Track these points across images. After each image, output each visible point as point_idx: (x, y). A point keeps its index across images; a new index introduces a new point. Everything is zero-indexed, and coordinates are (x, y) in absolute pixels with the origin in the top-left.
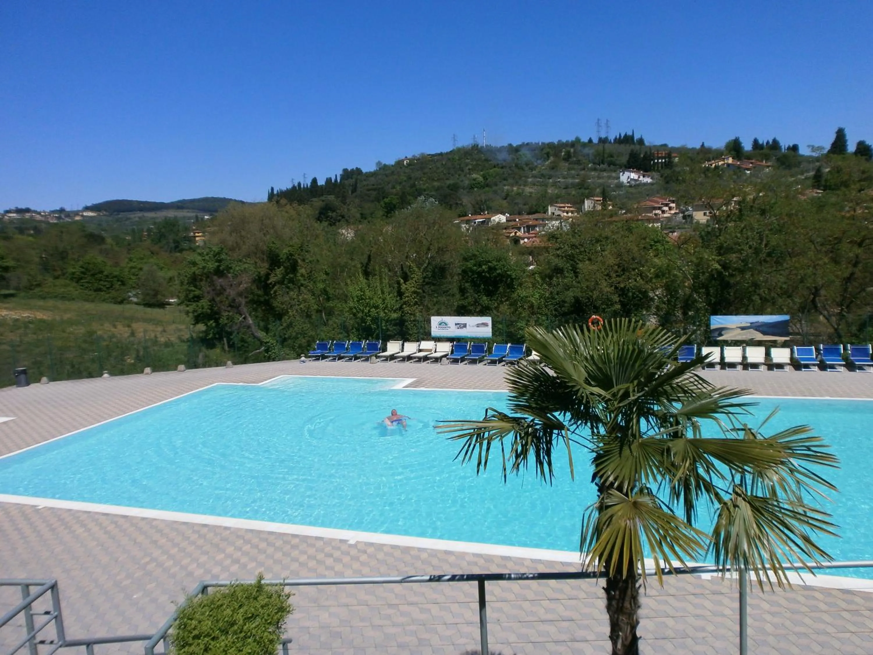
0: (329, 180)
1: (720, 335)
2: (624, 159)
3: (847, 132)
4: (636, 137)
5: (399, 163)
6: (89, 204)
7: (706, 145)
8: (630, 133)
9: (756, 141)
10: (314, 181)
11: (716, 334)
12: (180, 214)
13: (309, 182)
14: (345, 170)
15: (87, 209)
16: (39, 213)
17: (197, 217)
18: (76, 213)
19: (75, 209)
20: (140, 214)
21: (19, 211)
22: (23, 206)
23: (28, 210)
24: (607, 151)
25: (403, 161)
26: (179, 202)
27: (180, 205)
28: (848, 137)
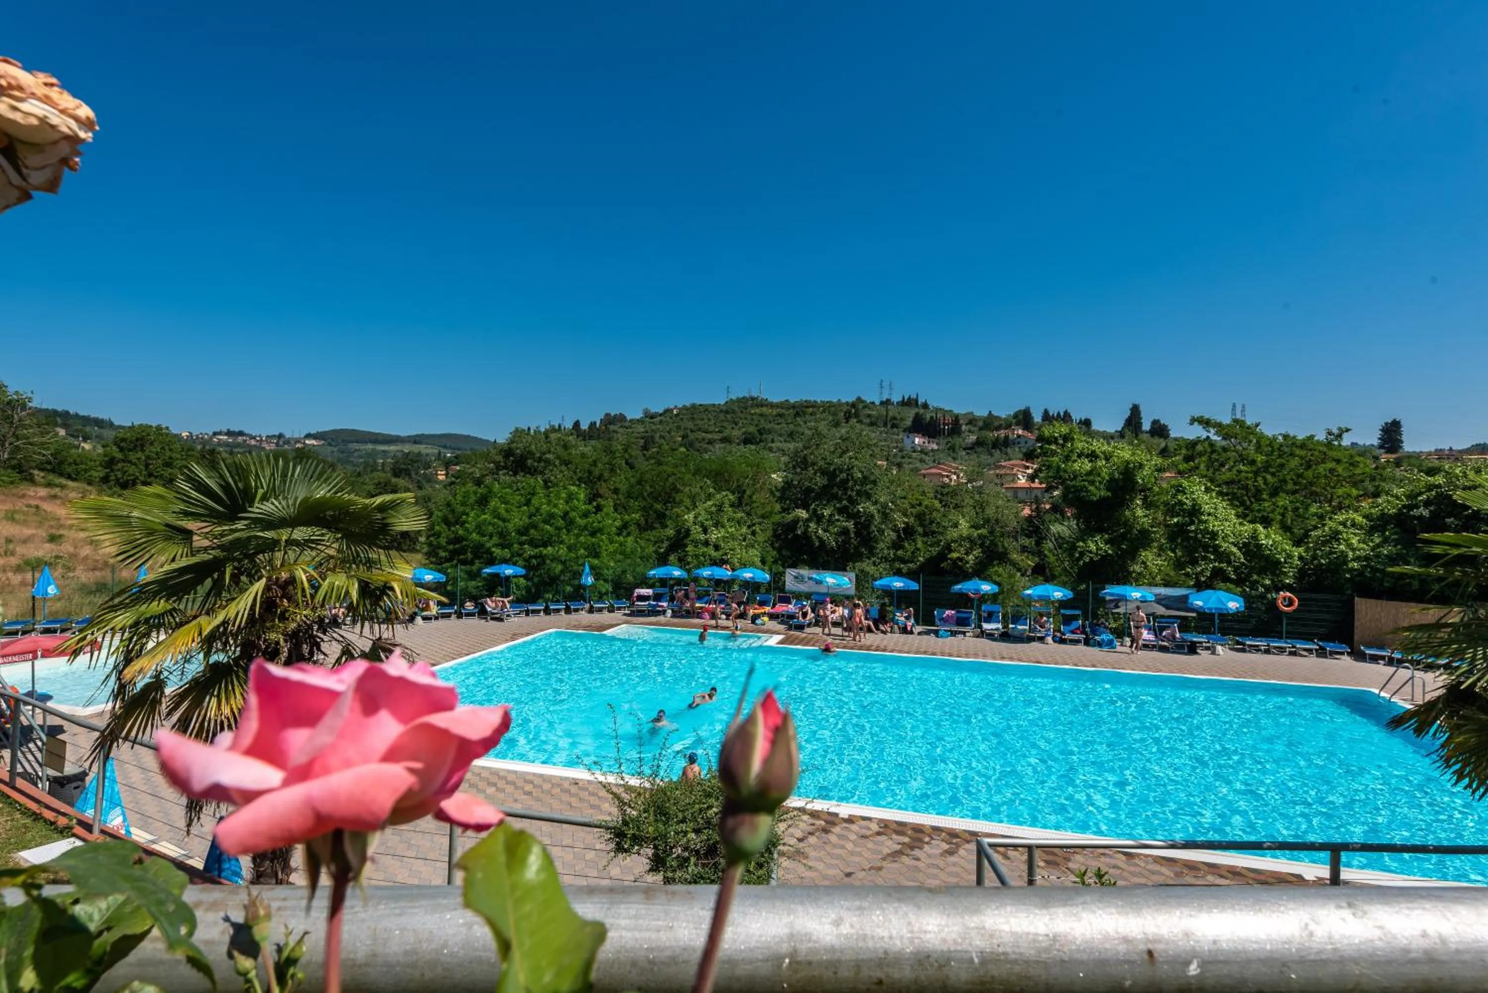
0: (593, 424)
1: (1117, 607)
2: (908, 422)
3: (1142, 408)
4: (921, 401)
5: (668, 411)
6: (313, 432)
7: (995, 413)
8: (914, 396)
9: (1046, 412)
10: (577, 424)
11: (1112, 605)
12: (416, 448)
13: (569, 425)
14: (607, 415)
15: (309, 436)
16: (254, 438)
17: (440, 453)
18: (298, 441)
19: (296, 436)
20: (370, 446)
21: (229, 433)
22: (236, 429)
23: (241, 433)
24: (891, 414)
25: (672, 410)
26: (417, 436)
27: (417, 440)
28: (1142, 415)
